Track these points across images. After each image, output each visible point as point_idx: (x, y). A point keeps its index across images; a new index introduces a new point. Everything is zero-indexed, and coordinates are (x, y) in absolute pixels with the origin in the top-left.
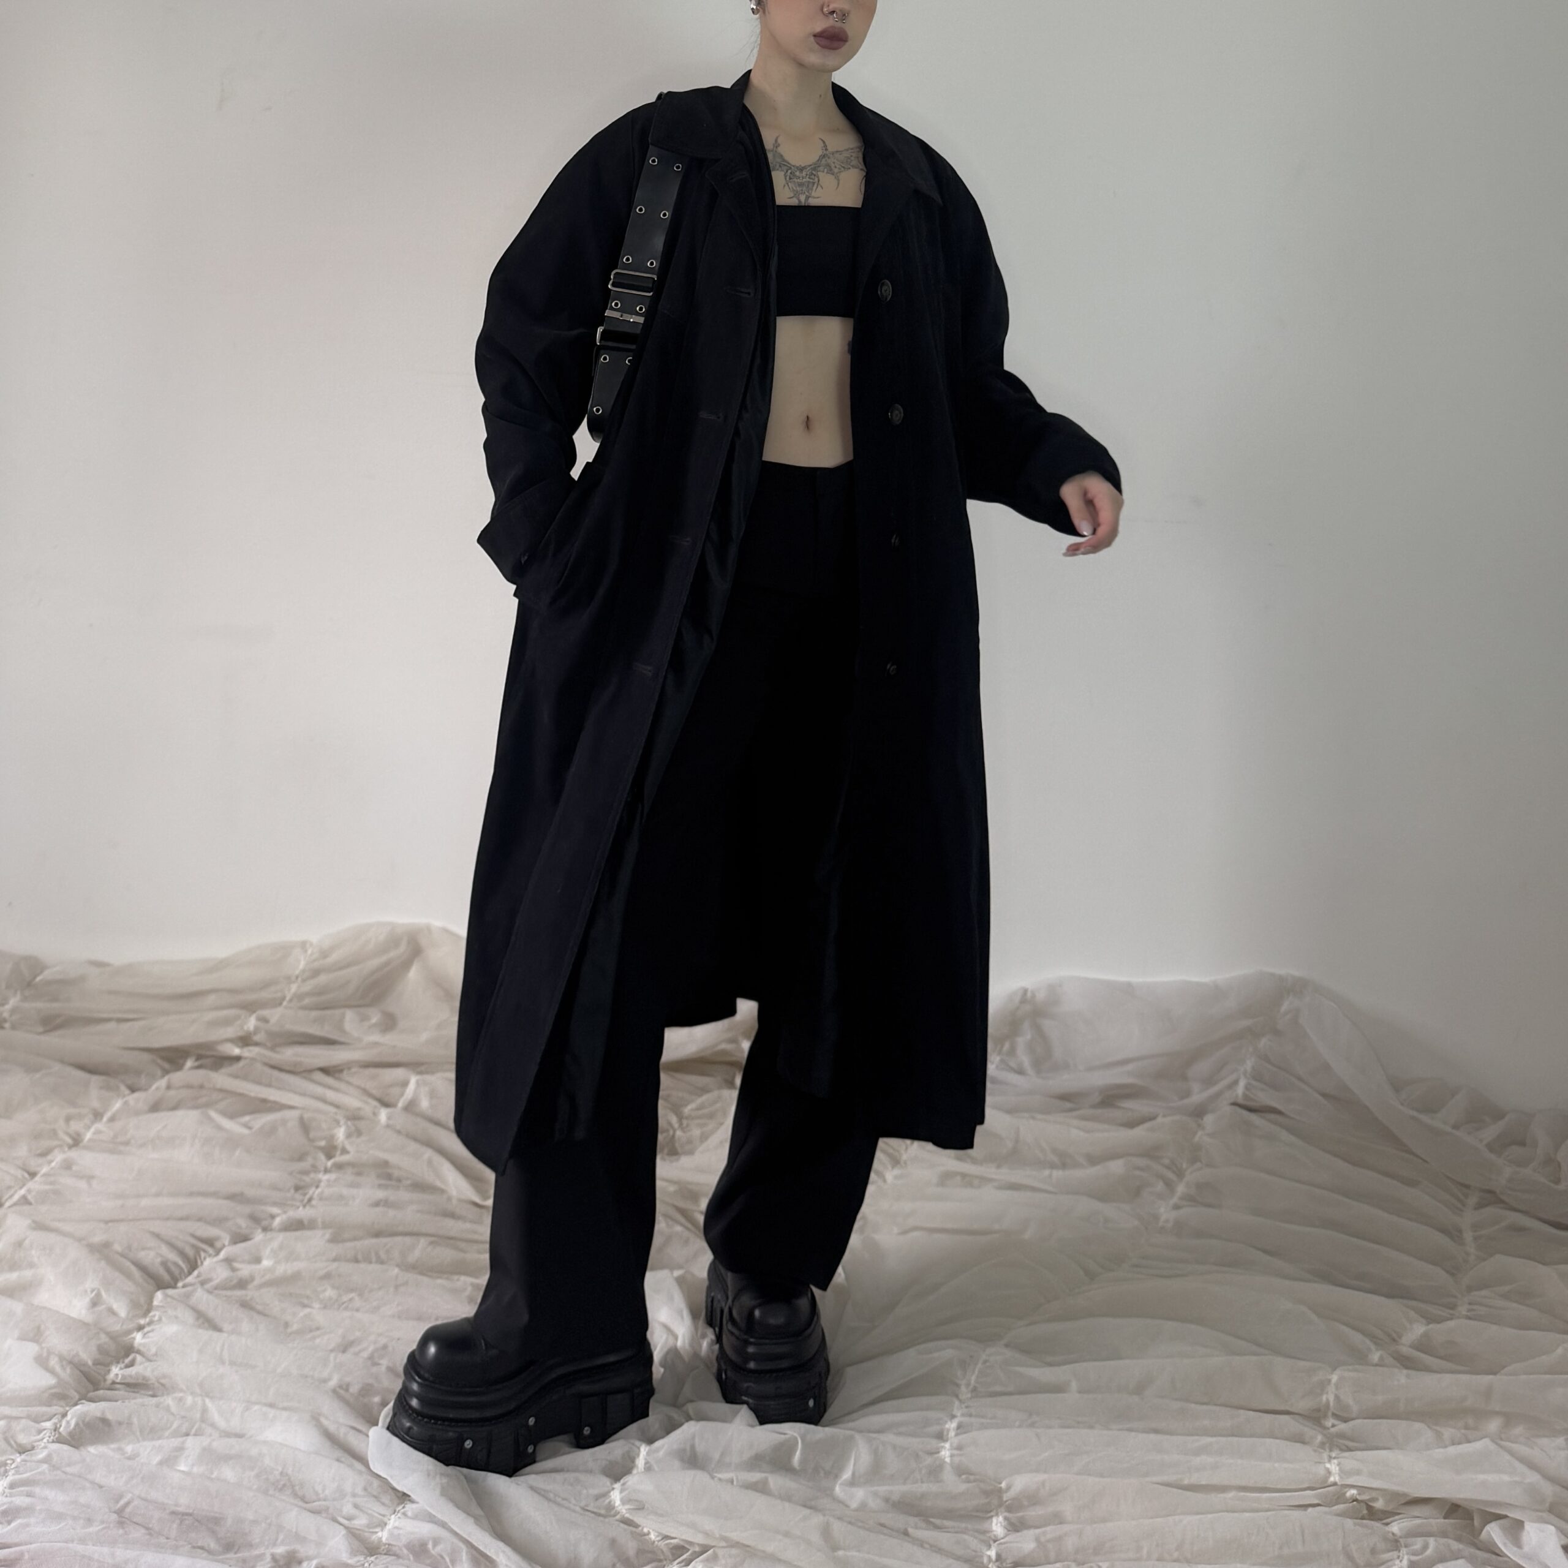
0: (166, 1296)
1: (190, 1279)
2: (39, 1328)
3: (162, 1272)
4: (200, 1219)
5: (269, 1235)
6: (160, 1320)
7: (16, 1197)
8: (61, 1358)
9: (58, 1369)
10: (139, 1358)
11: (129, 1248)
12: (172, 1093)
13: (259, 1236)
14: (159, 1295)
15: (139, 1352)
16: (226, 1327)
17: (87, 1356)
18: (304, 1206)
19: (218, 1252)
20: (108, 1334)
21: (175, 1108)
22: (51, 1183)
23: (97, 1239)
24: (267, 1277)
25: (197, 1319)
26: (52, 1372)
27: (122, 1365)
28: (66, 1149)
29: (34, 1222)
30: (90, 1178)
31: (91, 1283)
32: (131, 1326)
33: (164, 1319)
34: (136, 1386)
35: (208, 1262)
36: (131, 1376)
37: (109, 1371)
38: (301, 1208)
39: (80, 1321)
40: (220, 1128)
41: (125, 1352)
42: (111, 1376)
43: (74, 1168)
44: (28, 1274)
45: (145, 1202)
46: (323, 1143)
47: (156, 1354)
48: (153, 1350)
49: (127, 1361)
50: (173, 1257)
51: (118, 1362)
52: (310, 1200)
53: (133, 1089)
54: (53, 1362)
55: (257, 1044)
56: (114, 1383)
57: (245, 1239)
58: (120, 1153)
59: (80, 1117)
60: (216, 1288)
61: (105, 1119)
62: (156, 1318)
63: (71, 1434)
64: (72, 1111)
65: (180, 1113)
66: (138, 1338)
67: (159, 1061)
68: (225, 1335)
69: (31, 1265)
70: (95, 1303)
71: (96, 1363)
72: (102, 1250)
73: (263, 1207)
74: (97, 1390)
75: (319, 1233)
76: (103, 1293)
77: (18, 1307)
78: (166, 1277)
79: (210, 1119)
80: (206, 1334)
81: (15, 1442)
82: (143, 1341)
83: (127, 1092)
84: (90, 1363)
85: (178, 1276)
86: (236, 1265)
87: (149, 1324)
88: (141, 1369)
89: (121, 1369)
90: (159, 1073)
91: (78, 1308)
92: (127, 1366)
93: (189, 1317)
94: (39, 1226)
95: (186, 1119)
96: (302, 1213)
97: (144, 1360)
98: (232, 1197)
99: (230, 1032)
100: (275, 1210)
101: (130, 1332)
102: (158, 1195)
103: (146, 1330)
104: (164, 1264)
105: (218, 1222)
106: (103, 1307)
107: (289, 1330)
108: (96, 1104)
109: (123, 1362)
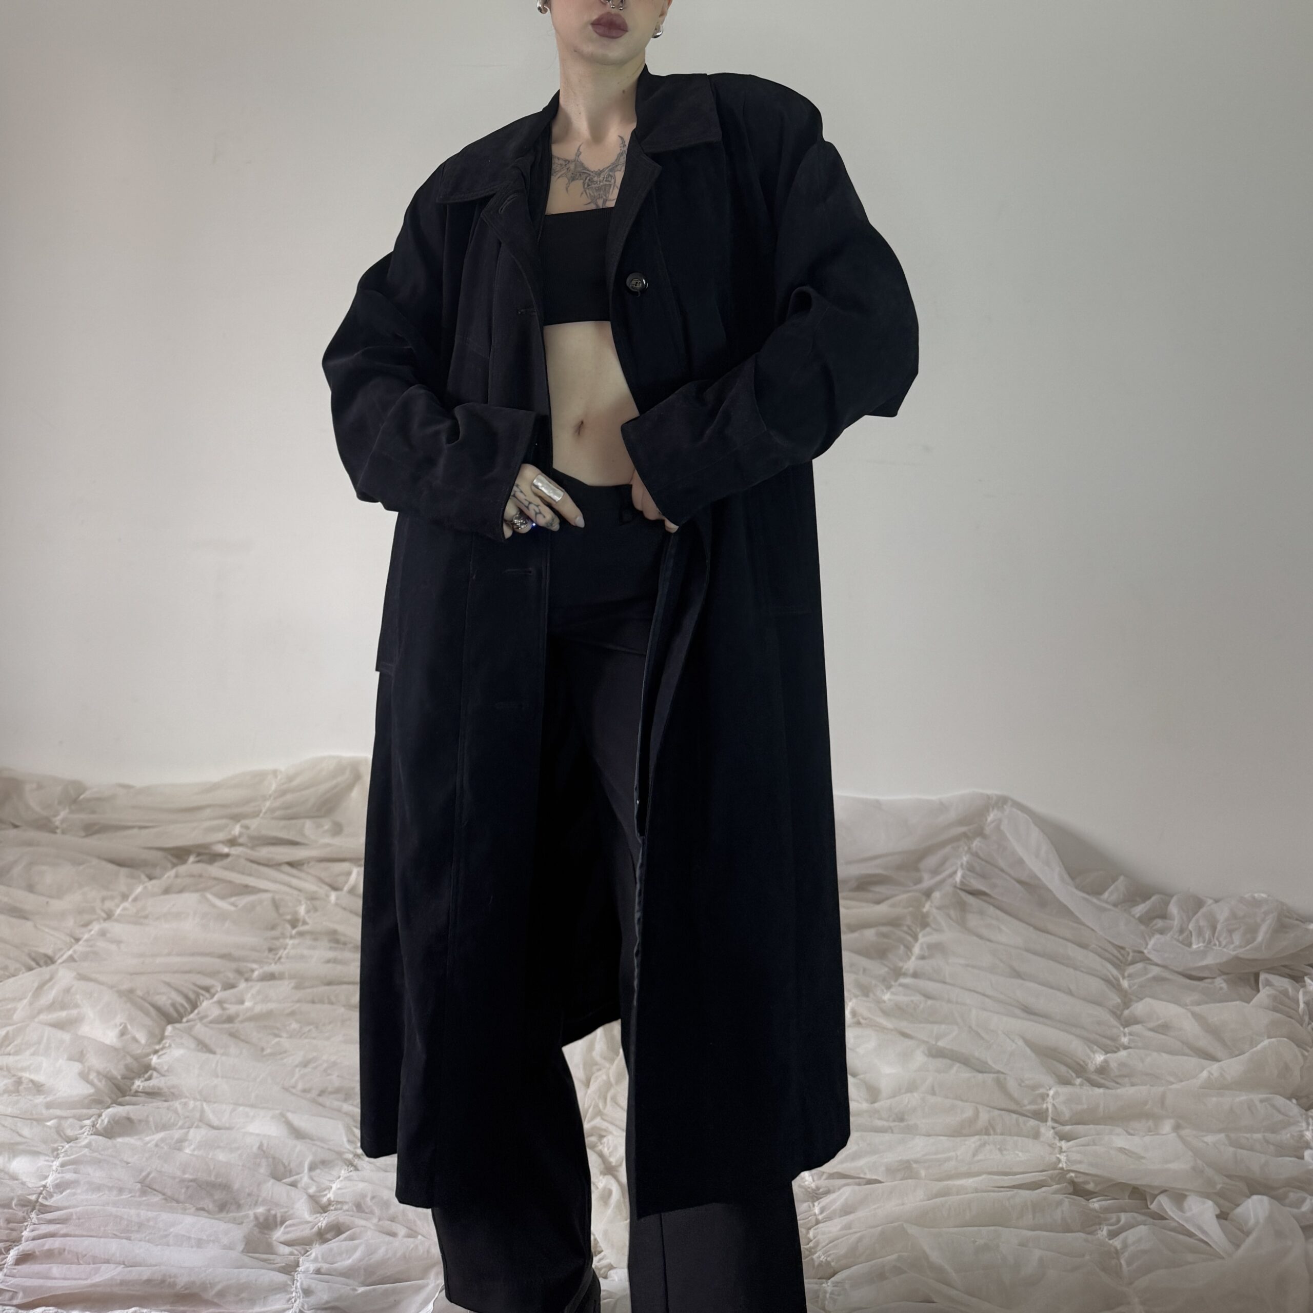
0: (174, 1028)
1: (192, 1016)
2: (82, 1052)
3: (171, 1011)
4: (199, 973)
5: (250, 984)
6: (170, 1046)
7: (65, 957)
8: (98, 1073)
9: (96, 1081)
10: (155, 1074)
11: (148, 993)
12: (179, 880)
13: (242, 985)
14: (169, 1028)
15: (155, 1069)
16: (218, 1051)
17: (117, 1072)
18: (276, 963)
19: (213, 996)
20: (132, 1056)
21: (181, 891)
22: (91, 946)
23: (126, 986)
24: (249, 1014)
25: (198, 1045)
26: (91, 1083)
27: (143, 1079)
28: (102, 921)
29: (78, 974)
30: (119, 942)
31: (120, 1019)
32: (148, 1050)
33: (173, 1046)
34: (153, 1094)
35: (205, 1004)
36: (149, 1087)
37: (133, 1083)
38: (273, 965)
39: (112, 1047)
40: (214, 906)
41: (145, 1069)
42: (135, 1087)
43: (108, 935)
44: (74, 1012)
45: (159, 960)
46: (289, 917)
47: (168, 1071)
48: (166, 1068)
49: (146, 1076)
50: (180, 1000)
51: (140, 1077)
52: (280, 958)
53: (150, 878)
54: (93, 1076)
55: (241, 845)
56: (137, 1092)
57: (233, 986)
58: (141, 924)
59: (112, 898)
60: (211, 1022)
61: (130, 899)
62: (167, 1045)
63: (105, 1129)
64: (104, 893)
65: (185, 895)
66: (154, 1060)
67: (170, 857)
68: (218, 1057)
69: (77, 1006)
70: (123, 1033)
71: (124, 1077)
72: (128, 995)
73: (245, 964)
74: (124, 1096)
75: (286, 982)
76: (129, 1027)
77: (66, 1037)
78: (175, 1015)
79: (207, 900)
80: (206, 1056)
81: (65, 1134)
82: (159, 1061)
83: (146, 879)
84: (119, 1077)
85: (184, 1014)
86: (226, 1006)
87: (162, 1049)
88: (156, 1082)
89: (142, 1082)
90: (169, 865)
91: (109, 1036)
92: (146, 1080)
93: (192, 1044)
94: (82, 977)
95: (189, 900)
96: (273, 968)
97: (159, 1075)
98: (222, 956)
99: (221, 836)
100: (254, 966)
101: (148, 1055)
102: (169, 954)
103: (160, 1053)
104: (173, 1005)
105: (213, 974)
106: (129, 1036)
107: (265, 1053)
108: (123, 888)
109: (144, 1077)
